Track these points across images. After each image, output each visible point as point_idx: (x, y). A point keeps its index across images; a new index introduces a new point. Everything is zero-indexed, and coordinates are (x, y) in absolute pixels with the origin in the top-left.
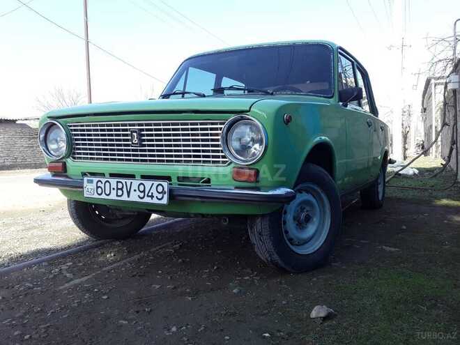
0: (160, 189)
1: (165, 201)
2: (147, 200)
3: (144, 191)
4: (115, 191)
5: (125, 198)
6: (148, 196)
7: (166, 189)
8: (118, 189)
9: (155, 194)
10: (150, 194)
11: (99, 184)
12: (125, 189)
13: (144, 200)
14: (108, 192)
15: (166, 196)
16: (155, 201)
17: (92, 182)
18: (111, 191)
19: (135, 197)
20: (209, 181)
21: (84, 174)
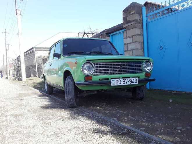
1: (137, 83)
3: (131, 81)
5: (126, 84)
7: (137, 80)
8: (123, 82)
9: (135, 82)
10: (133, 82)
11: (117, 81)
12: (125, 81)
13: (132, 84)
15: (137, 82)
16: (135, 83)
17: (114, 81)
18: (121, 82)
19: (128, 83)
20: (139, 77)
21: (99, 80)
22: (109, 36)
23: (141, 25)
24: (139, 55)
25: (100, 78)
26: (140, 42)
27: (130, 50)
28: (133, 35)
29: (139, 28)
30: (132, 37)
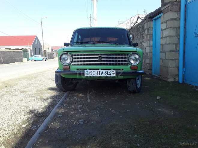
0: (113, 72)
1: (115, 75)
2: (109, 76)
3: (107, 73)
4: (97, 74)
5: (101, 75)
6: (109, 74)
7: (115, 72)
9: (111, 74)
10: (110, 74)
11: (91, 72)
12: (100, 73)
13: (107, 76)
14: (94, 74)
15: (115, 74)
16: (111, 76)
17: (88, 71)
18: (95, 74)
19: (104, 75)
20: (123, 70)
21: (77, 69)
22: (152, 21)
23: (178, 7)
24: (172, 43)
25: (78, 68)
26: (175, 28)
27: (164, 38)
28: (168, 20)
29: (175, 11)
30: (167, 22)
